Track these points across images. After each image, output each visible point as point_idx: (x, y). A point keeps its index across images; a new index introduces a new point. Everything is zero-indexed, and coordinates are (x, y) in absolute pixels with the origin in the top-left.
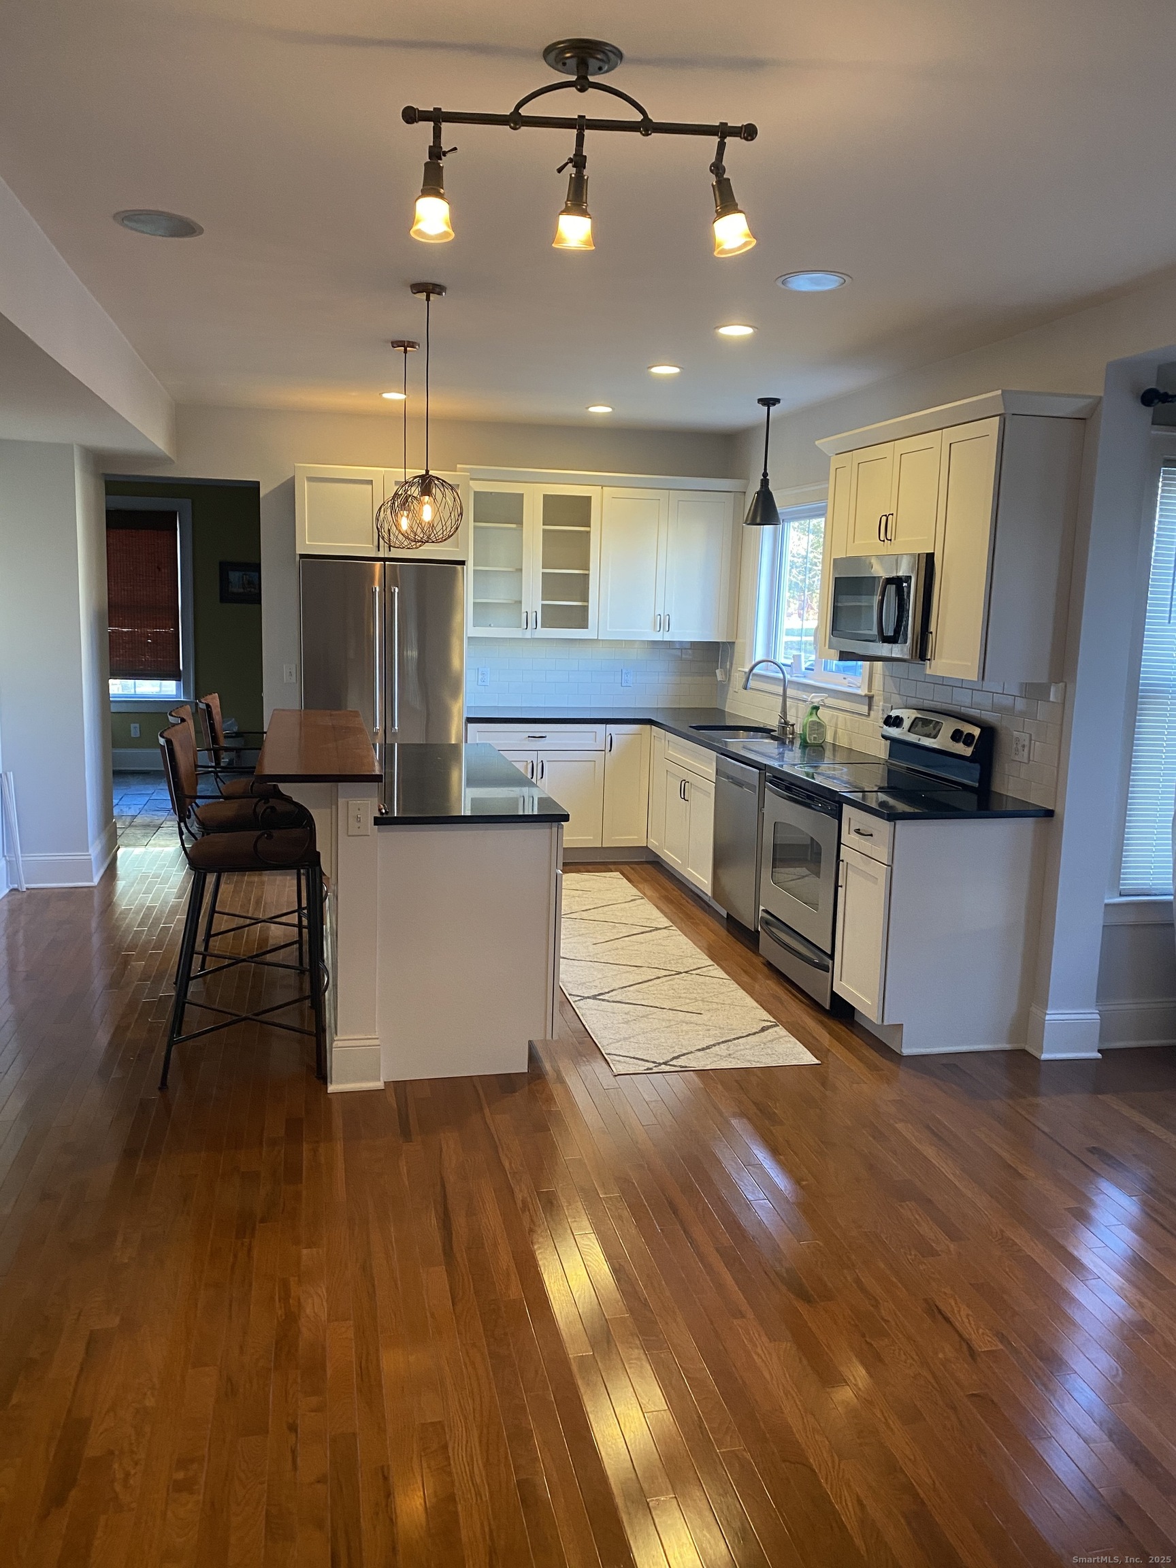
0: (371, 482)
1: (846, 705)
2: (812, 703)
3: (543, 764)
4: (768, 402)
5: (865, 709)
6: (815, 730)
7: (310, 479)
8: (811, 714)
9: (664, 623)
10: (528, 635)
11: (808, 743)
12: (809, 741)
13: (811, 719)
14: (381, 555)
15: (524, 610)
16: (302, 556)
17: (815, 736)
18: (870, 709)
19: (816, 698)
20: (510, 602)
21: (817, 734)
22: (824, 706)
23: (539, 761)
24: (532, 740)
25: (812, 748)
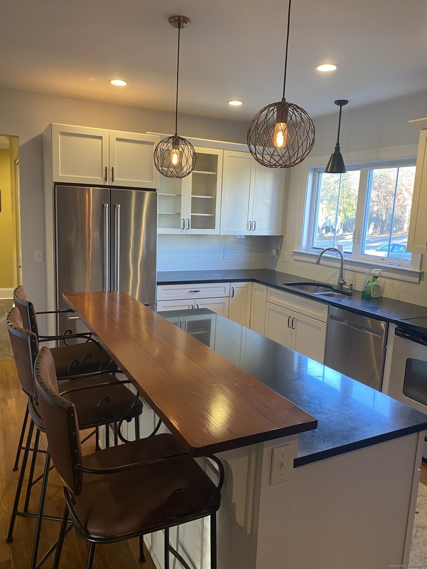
0: (101, 138)
1: (397, 276)
2: (375, 274)
3: (198, 306)
4: (341, 103)
5: (417, 280)
6: (376, 290)
7: (63, 134)
8: (374, 280)
9: (252, 226)
10: (184, 232)
11: (372, 297)
12: (372, 296)
13: (374, 284)
14: (107, 184)
15: (182, 218)
16: (56, 183)
17: (375, 293)
18: (420, 280)
19: (375, 271)
20: (173, 213)
21: (377, 292)
22: (381, 276)
23: (196, 304)
24: (192, 294)
25: (374, 300)
